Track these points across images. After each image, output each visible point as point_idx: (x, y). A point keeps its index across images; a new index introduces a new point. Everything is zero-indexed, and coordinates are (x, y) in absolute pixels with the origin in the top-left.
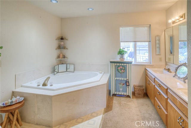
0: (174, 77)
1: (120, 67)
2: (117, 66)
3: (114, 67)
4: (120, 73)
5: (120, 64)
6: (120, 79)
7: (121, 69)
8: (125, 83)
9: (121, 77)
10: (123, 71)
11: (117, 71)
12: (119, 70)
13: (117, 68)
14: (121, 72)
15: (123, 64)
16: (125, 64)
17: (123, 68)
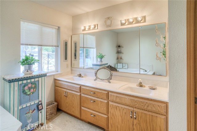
0: (95, 80)
1: (27, 85)
2: (23, 85)
3: (16, 88)
4: (29, 95)
5: (29, 81)
6: (28, 105)
7: (29, 89)
8: (36, 108)
9: (30, 100)
10: (32, 90)
11: (22, 93)
12: (27, 91)
13: (21, 88)
14: (29, 93)
15: (33, 80)
16: (36, 79)
17: (33, 86)
